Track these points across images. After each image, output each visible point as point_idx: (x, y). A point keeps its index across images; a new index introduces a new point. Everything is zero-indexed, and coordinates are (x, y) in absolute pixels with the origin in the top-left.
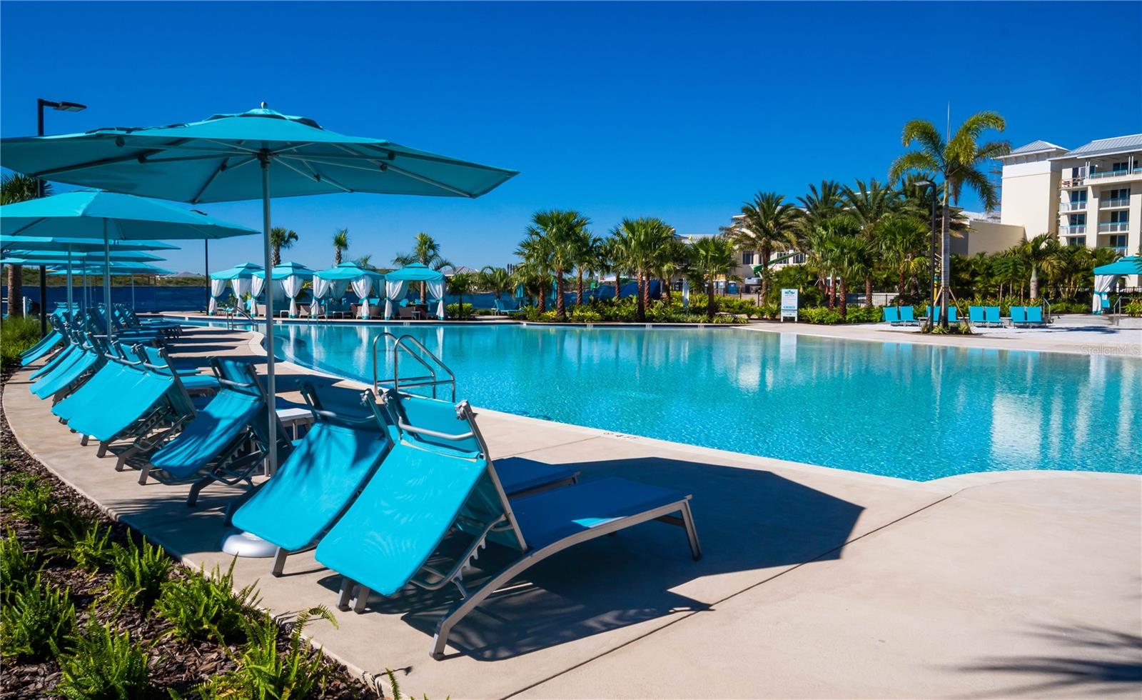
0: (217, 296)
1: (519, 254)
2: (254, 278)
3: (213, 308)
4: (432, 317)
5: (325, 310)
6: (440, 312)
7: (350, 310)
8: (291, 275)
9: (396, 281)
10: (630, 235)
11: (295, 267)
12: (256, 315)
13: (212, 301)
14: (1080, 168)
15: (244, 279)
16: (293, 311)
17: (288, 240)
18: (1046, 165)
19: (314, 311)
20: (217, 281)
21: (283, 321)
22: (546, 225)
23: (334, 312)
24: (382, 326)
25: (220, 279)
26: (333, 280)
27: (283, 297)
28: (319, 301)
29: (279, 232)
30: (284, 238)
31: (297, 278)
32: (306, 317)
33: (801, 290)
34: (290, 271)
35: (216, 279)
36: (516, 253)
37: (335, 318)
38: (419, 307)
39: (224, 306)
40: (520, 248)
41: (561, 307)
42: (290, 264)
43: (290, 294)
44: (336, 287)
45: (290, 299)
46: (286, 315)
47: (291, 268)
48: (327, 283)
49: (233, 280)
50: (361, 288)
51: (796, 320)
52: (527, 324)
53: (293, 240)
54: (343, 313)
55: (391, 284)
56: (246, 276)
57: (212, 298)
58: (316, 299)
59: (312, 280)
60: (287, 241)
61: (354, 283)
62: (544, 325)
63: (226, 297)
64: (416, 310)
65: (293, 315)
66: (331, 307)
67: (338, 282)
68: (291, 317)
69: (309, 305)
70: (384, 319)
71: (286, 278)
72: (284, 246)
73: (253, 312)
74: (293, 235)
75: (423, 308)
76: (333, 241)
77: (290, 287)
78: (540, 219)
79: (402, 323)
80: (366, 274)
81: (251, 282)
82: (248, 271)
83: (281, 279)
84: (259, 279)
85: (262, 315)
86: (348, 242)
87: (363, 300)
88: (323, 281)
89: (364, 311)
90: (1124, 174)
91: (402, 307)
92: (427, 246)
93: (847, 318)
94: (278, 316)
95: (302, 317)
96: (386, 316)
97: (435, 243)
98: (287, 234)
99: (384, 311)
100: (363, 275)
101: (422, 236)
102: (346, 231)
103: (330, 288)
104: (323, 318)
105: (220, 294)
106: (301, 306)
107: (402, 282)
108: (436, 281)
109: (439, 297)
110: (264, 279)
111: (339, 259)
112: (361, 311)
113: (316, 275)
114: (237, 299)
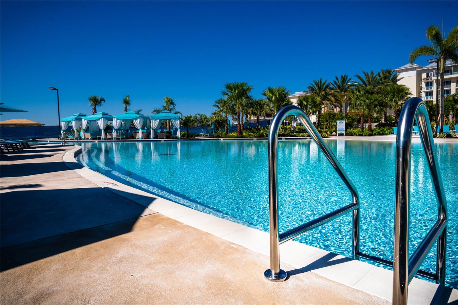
0: (64, 130)
1: (215, 106)
2: (83, 120)
3: (62, 137)
4: (174, 137)
5: (120, 135)
6: (179, 135)
7: (133, 135)
8: (101, 118)
9: (156, 120)
10: (271, 95)
11: (104, 114)
12: (85, 139)
14: (429, 73)
15: (78, 121)
16: (103, 136)
17: (100, 102)
18: (414, 73)
19: (114, 135)
20: (64, 122)
21: (98, 141)
22: (231, 89)
23: (124, 136)
24: (149, 142)
25: (65, 121)
26: (123, 120)
27: (98, 130)
28: (117, 130)
29: (96, 98)
30: (98, 101)
31: (105, 119)
32: (110, 139)
33: (346, 121)
34: (101, 116)
36: (213, 106)
37: (125, 139)
38: (167, 133)
40: (215, 103)
41: (240, 130)
42: (101, 113)
43: (102, 128)
44: (125, 124)
45: (102, 130)
46: (100, 138)
47: (102, 115)
48: (120, 121)
49: (72, 122)
50: (138, 123)
51: (344, 135)
52: (223, 139)
53: (102, 102)
54: (129, 136)
55: (153, 121)
56: (78, 119)
57: (62, 131)
58: (115, 129)
59: (113, 120)
61: (135, 121)
62: (231, 139)
63: (69, 130)
64: (166, 134)
66: (123, 134)
67: (126, 121)
68: (103, 139)
69: (112, 133)
70: (150, 139)
71: (99, 119)
72: (98, 105)
73: (83, 137)
74: (102, 100)
75: (169, 133)
76: (123, 101)
77: (101, 124)
78: (228, 87)
79: (160, 140)
80: (140, 117)
81: (81, 123)
82: (80, 117)
83: (97, 120)
84: (85, 121)
85: (88, 139)
86: (130, 102)
87: (139, 130)
88: (118, 120)
89: (140, 135)
90: (449, 75)
91: (159, 132)
92: (170, 103)
93: (374, 133)
94: (96, 139)
95: (108, 139)
96: (151, 137)
97: (174, 102)
98: (99, 99)
99: (150, 135)
100: (139, 117)
101: (167, 98)
102: (129, 96)
103: (122, 124)
104: (119, 139)
105: (66, 129)
106: (108, 134)
107: (159, 120)
108: (176, 119)
109: (178, 127)
110: (88, 120)
111: (126, 110)
112: (138, 135)
113: (115, 118)
114: (75, 131)
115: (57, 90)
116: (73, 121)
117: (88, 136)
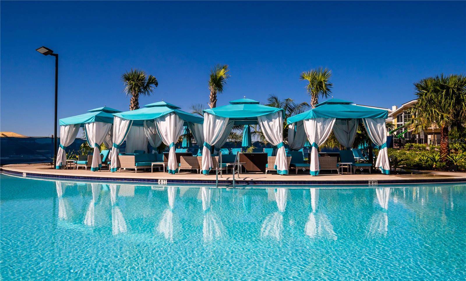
0: (66, 146)
2: (117, 121)
3: (61, 161)
6: (384, 163)
9: (325, 121)
13: (61, 151)
15: (102, 123)
16: (173, 163)
17: (148, 86)
20: (67, 128)
25: (70, 125)
28: (213, 150)
30: (144, 83)
31: (177, 117)
35: (66, 126)
39: (75, 157)
43: (169, 140)
45: (168, 147)
47: (167, 108)
48: (224, 124)
49: (87, 125)
50: (274, 131)
56: (104, 120)
57: (60, 148)
60: (145, 88)
61: (265, 123)
63: (78, 146)
65: (173, 169)
69: (198, 154)
71: (163, 118)
77: (166, 131)
81: (112, 129)
82: (107, 114)
83: (156, 121)
84: (123, 122)
88: (217, 120)
89: (279, 164)
96: (312, 170)
99: (309, 163)
105: (70, 144)
106: (181, 157)
107: (334, 121)
108: (378, 120)
109: (382, 141)
110: (131, 121)
111: (214, 99)
112: (274, 162)
113: (208, 114)
114: (93, 149)
115: (57, 56)
116: (89, 123)
117: (129, 161)
